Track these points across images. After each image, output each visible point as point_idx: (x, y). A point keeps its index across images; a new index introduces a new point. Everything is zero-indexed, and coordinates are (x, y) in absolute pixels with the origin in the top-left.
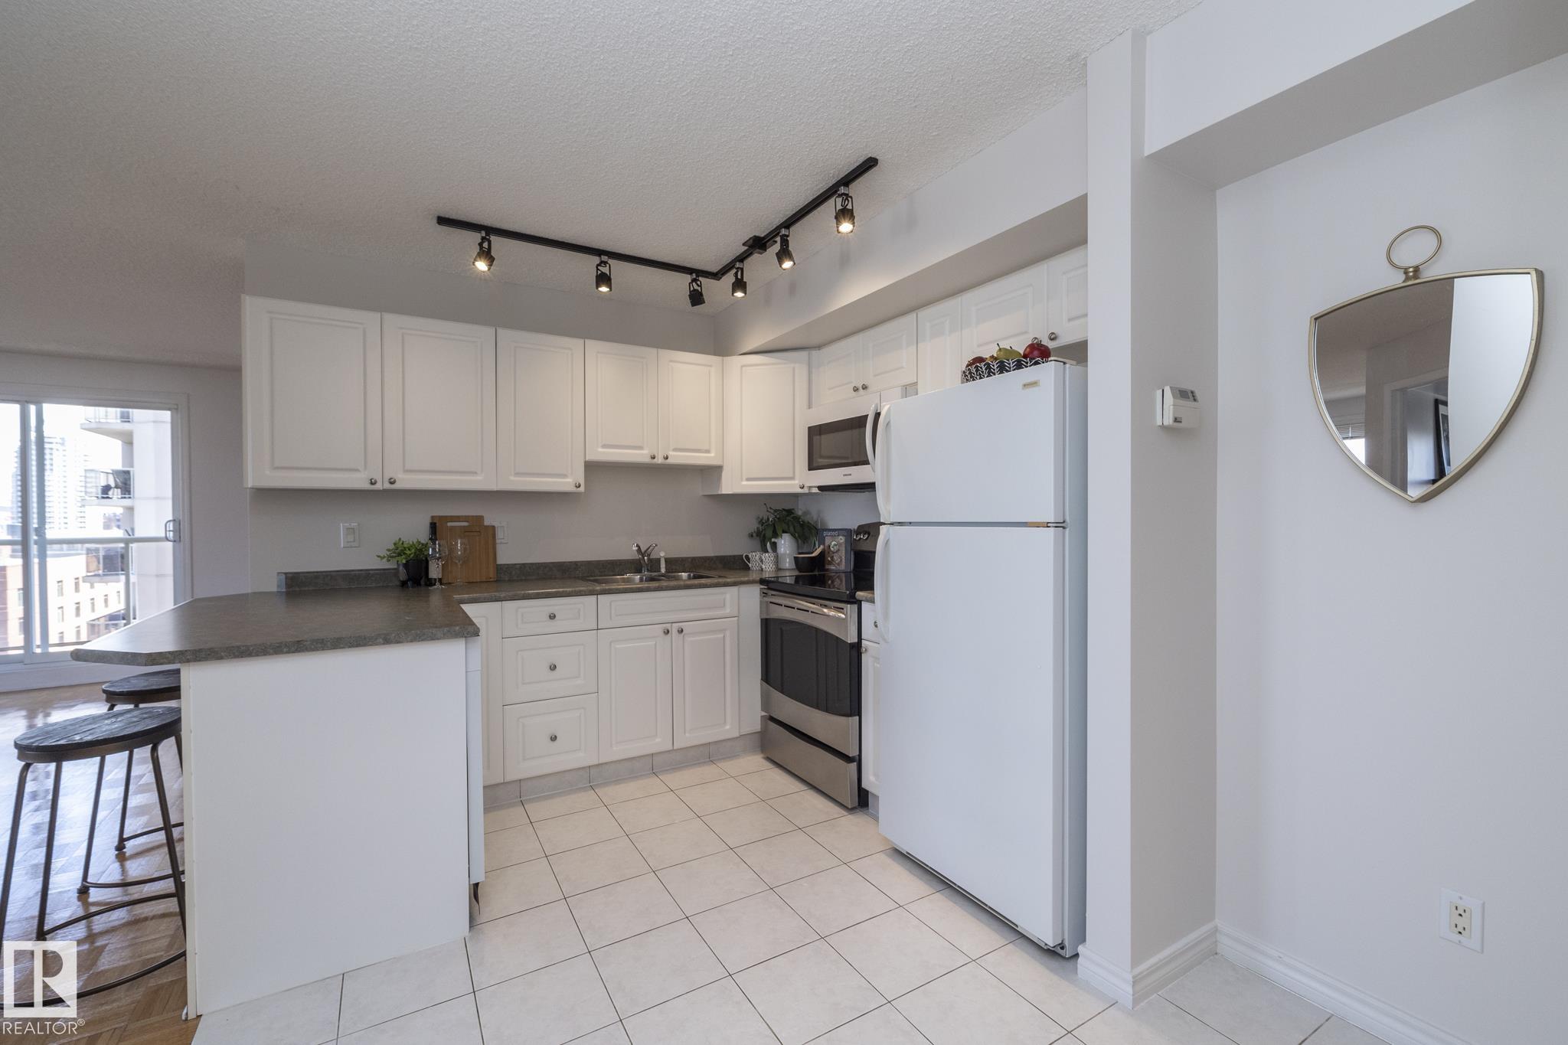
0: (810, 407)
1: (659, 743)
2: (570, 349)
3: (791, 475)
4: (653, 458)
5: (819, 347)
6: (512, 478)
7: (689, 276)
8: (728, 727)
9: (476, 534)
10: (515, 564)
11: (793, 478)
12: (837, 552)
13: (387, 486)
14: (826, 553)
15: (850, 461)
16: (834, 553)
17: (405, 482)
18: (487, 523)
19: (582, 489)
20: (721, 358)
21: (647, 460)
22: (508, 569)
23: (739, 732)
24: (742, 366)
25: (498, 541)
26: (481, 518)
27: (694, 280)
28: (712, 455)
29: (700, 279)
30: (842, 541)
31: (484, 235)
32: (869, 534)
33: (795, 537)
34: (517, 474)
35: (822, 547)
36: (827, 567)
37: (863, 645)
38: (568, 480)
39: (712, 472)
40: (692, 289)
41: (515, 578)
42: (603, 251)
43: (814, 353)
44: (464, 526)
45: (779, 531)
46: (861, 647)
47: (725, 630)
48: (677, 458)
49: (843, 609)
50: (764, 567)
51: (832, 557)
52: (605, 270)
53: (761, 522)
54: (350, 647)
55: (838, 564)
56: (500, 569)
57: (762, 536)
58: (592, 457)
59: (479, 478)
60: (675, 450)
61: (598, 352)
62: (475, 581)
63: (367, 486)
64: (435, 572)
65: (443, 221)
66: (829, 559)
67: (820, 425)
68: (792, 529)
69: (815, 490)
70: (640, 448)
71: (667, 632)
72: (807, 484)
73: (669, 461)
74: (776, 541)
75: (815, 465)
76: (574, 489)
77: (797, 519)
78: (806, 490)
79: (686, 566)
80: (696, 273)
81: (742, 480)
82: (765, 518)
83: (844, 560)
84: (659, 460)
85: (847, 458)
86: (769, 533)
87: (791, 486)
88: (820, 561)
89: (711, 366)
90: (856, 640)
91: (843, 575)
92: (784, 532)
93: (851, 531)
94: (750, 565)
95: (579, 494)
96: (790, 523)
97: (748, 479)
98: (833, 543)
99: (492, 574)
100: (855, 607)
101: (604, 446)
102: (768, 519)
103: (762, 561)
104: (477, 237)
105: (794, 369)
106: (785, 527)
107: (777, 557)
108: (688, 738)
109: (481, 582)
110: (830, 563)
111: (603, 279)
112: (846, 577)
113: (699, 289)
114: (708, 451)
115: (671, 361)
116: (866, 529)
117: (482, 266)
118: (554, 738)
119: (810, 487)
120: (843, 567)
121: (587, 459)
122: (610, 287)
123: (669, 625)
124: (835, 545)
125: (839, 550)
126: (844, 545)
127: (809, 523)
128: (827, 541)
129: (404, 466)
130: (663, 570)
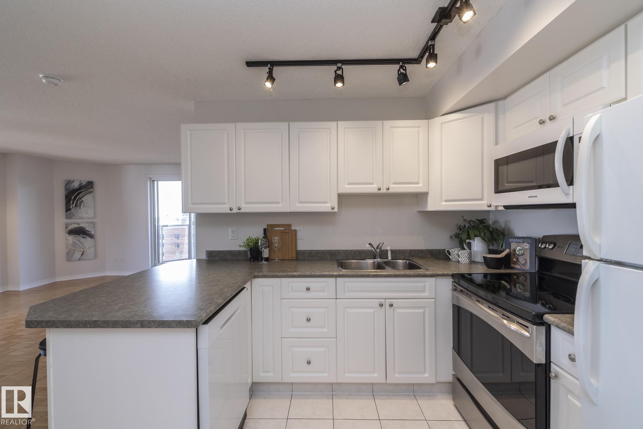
0: (497, 143)
1: (376, 377)
2: (329, 128)
3: (480, 197)
4: (380, 189)
5: (505, 98)
6: (297, 205)
7: (398, 65)
8: (427, 375)
9: (287, 234)
10: (307, 250)
11: (482, 199)
12: (522, 255)
13: (238, 211)
14: (512, 255)
15: (535, 184)
16: (519, 255)
17: (246, 208)
18: (293, 228)
19: (336, 210)
20: (427, 121)
21: (376, 191)
22: (304, 252)
23: (436, 380)
24: (442, 124)
25: (298, 238)
26: (290, 226)
27: (401, 67)
28: (421, 185)
29: (405, 65)
30: (527, 247)
31: (269, 67)
32: (555, 245)
33: (485, 241)
34: (300, 202)
35: (508, 250)
36: (512, 265)
37: (552, 370)
38: (328, 205)
39: (421, 197)
40: (400, 73)
41: (306, 258)
42: (337, 60)
43: (501, 103)
44: (282, 230)
45: (472, 235)
46: (550, 371)
47: (424, 307)
48: (395, 189)
49: (528, 327)
50: (460, 260)
51: (517, 259)
52: (339, 72)
53: (460, 228)
54: (122, 328)
55: (523, 265)
56: (298, 252)
57: (459, 238)
58: (342, 191)
59: (280, 205)
60: (394, 183)
61: (345, 128)
62: (286, 259)
63: (229, 211)
64: (266, 253)
65: (250, 64)
66: (515, 260)
67: (507, 157)
68: (482, 234)
69: (501, 208)
70: (372, 184)
71: (381, 305)
72: (494, 204)
73: (390, 191)
74: (470, 241)
75: (500, 189)
76: (331, 210)
77: (487, 227)
78: (493, 208)
79: (406, 255)
80: (403, 62)
81: (442, 202)
82: (462, 225)
83: (528, 262)
84: (384, 191)
85: (532, 182)
86: (464, 236)
87: (481, 205)
88: (507, 261)
89: (419, 127)
90: (543, 361)
91: (528, 275)
92: (476, 236)
93: (536, 239)
94: (451, 257)
95: (335, 213)
96: (481, 231)
97: (446, 201)
98: (518, 248)
99: (294, 255)
100: (543, 329)
101: (349, 184)
102: (465, 226)
103: (459, 256)
104: (266, 69)
105: (483, 118)
106: (476, 232)
107: (470, 254)
108: (396, 377)
109: (289, 260)
110: (515, 263)
111: (339, 78)
112: (530, 276)
113: (404, 72)
114: (418, 183)
115: (391, 127)
116: (553, 240)
117: (268, 85)
118: (309, 363)
119: (496, 206)
120: (527, 267)
121: (339, 193)
122: (343, 83)
123: (383, 300)
124: (520, 249)
125: (524, 254)
126: (528, 251)
127: (497, 229)
128: (513, 246)
129: (245, 201)
130: (390, 258)
